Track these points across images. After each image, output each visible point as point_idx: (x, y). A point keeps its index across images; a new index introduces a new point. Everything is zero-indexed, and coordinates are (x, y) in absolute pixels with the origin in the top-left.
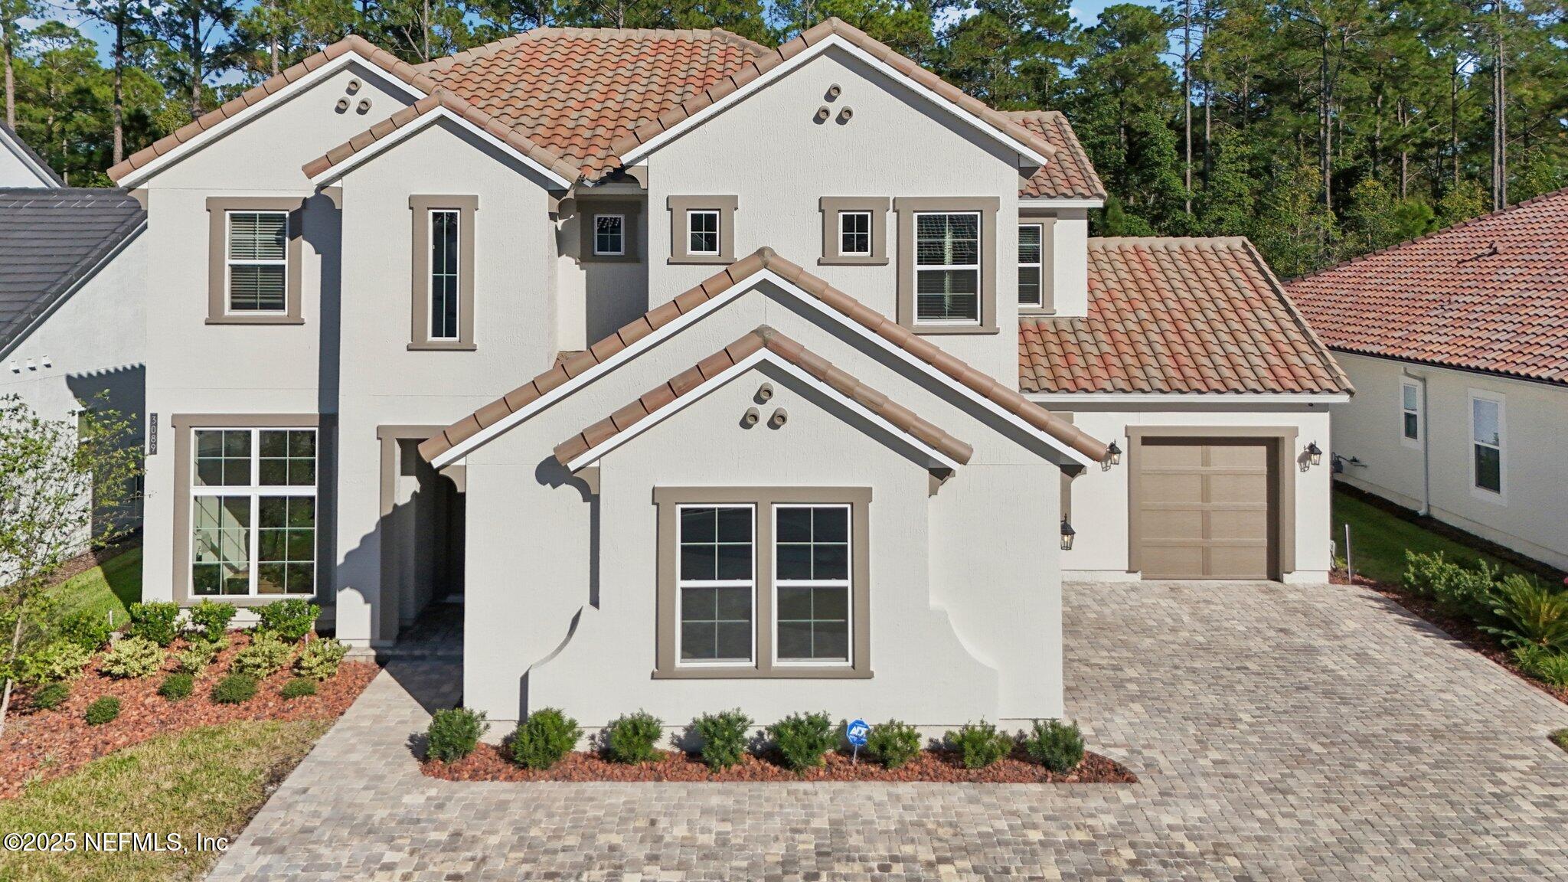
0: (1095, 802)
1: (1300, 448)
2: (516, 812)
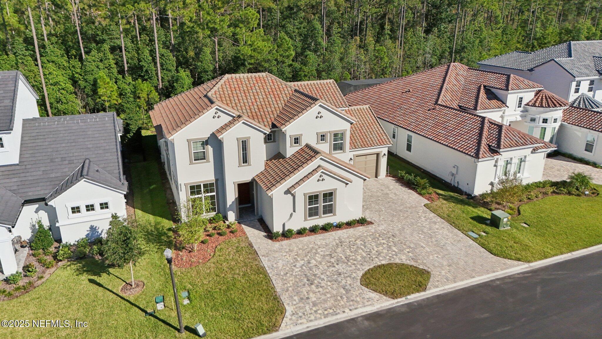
0: (370, 228)
1: (382, 154)
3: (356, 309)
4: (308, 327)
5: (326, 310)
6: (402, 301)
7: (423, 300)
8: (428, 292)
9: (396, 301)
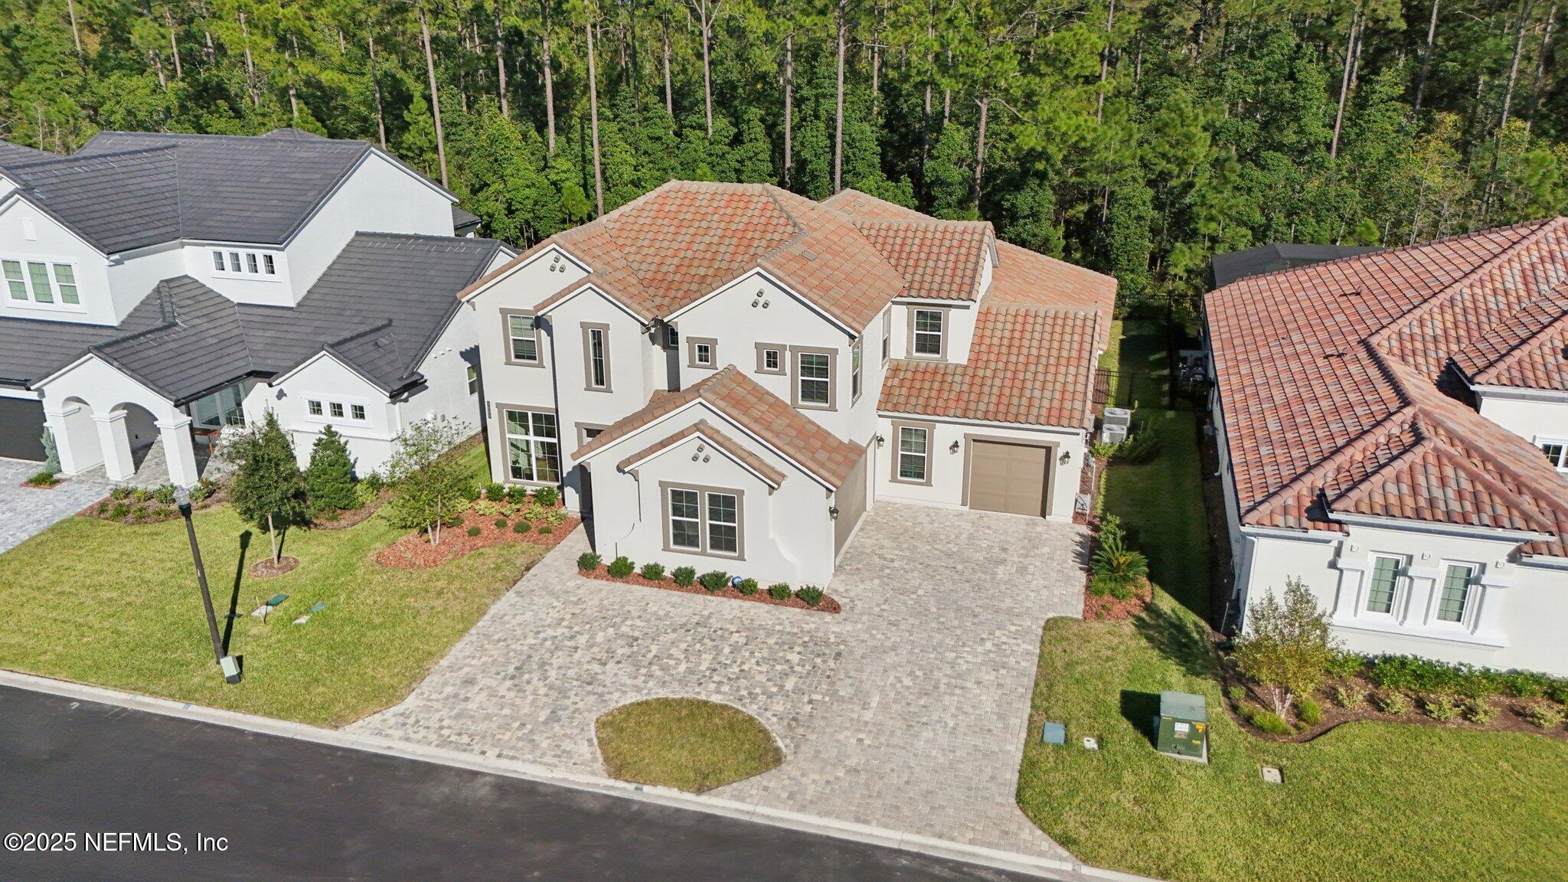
0: (814, 619)
1: (1060, 453)
2: (603, 594)
3: (513, 758)
4: (389, 748)
5: (459, 734)
6: (623, 789)
7: (663, 809)
8: (704, 799)
9: (611, 782)
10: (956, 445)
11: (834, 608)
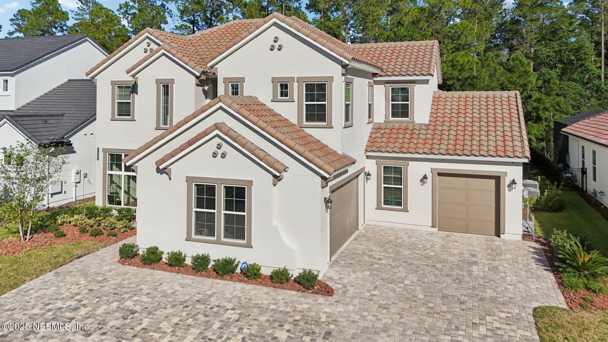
0: (307, 301)
1: (508, 181)
2: (128, 275)
10: (425, 177)
11: (328, 291)
